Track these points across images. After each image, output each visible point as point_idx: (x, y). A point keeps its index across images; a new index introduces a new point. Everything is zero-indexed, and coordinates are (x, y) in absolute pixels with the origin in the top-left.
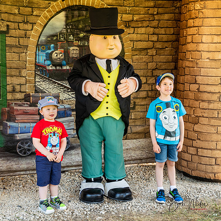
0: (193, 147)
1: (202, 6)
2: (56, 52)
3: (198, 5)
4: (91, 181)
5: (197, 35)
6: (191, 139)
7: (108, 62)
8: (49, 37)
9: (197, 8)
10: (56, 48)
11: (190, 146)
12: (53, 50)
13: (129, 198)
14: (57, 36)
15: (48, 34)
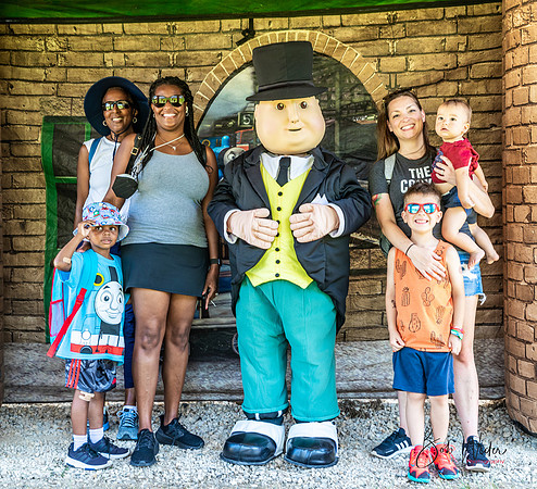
0: (527, 359)
5: (520, 87)
6: (523, 341)
7: (285, 164)
8: (218, 122)
10: (232, 143)
11: (521, 359)
13: (329, 460)
14: (236, 119)
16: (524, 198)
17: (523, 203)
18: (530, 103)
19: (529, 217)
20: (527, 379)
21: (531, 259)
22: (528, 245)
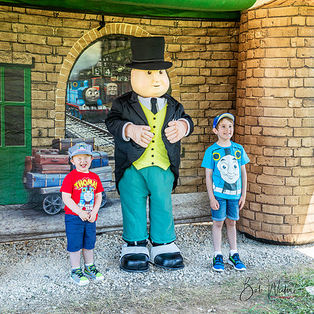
0: (256, 202)
1: (264, 34)
2: (90, 89)
3: (259, 33)
4: (133, 245)
5: (258, 69)
6: (254, 193)
7: (154, 101)
8: (81, 72)
9: (259, 37)
10: (90, 85)
11: (253, 202)
12: (86, 87)
13: (180, 265)
14: (91, 70)
15: (81, 69)
16: (258, 123)
17: (258, 125)
18: (265, 77)
19: (261, 133)
20: (255, 212)
21: (262, 153)
22: (260, 146)
